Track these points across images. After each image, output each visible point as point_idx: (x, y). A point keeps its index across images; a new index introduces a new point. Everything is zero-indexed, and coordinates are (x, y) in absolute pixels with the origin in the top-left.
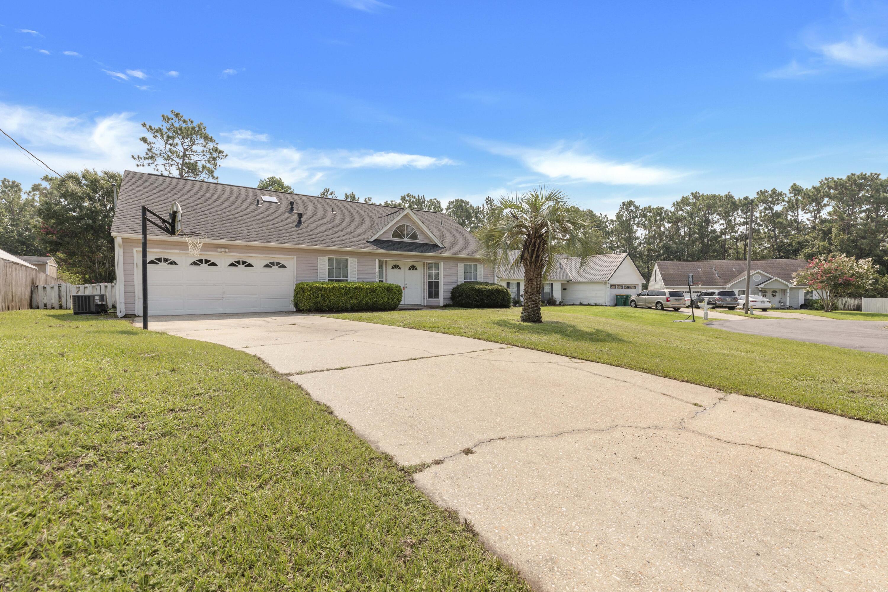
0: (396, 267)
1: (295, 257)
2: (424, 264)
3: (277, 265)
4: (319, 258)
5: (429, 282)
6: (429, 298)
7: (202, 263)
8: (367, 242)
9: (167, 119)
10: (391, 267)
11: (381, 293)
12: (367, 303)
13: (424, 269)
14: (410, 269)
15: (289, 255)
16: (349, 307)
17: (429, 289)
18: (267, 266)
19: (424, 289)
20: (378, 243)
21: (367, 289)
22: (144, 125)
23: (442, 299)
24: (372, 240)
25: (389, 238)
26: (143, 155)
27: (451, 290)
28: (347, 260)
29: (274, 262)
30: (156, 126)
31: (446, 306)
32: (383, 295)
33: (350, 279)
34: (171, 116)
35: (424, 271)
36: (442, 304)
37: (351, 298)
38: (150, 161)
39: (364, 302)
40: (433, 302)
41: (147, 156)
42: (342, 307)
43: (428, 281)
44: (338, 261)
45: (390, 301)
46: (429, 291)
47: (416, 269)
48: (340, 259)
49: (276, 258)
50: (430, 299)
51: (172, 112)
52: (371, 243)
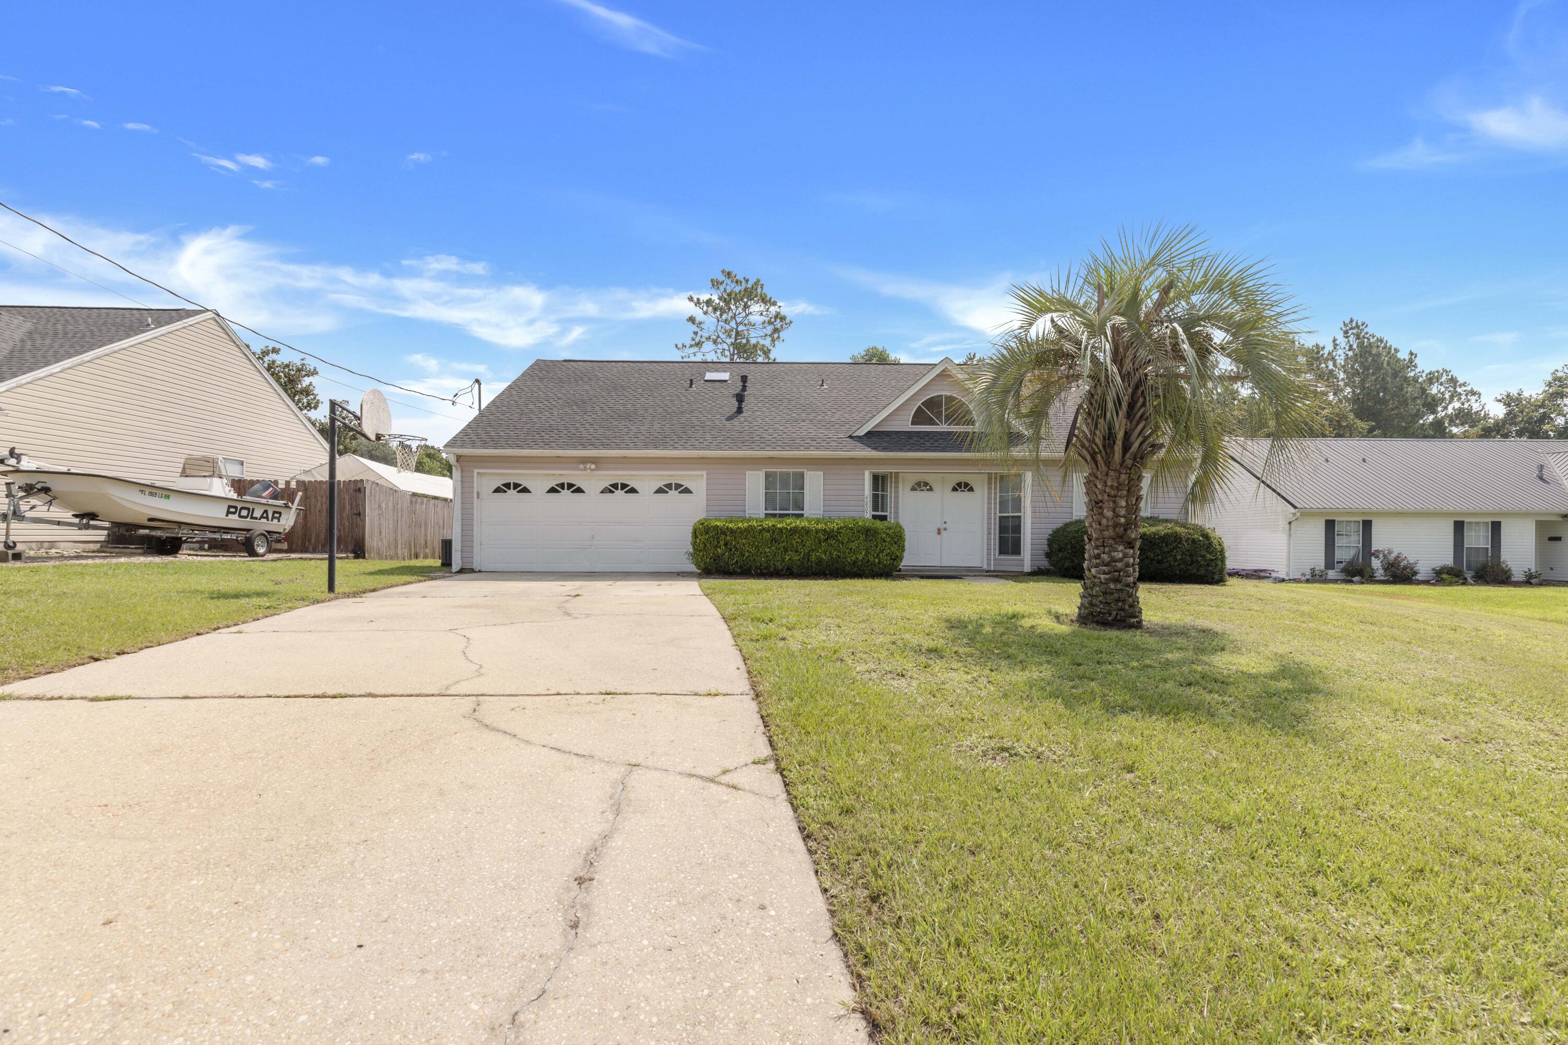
0: (922, 486)
1: (704, 473)
2: (990, 479)
3: (676, 489)
4: (748, 473)
5: (1001, 518)
6: (1001, 553)
7: (563, 489)
8: (850, 437)
9: (715, 284)
10: (909, 487)
11: (849, 541)
12: (820, 561)
13: (990, 488)
14: (954, 489)
15: (695, 469)
16: (780, 567)
17: (1000, 533)
18: (660, 491)
19: (989, 533)
20: (875, 438)
21: (817, 531)
22: (691, 299)
23: (1027, 559)
24: (862, 432)
25: (905, 424)
26: (688, 342)
27: (1047, 536)
28: (802, 475)
29: (671, 484)
30: (704, 297)
31: (1037, 574)
32: (853, 545)
33: (807, 512)
34: (721, 278)
35: (989, 493)
36: (1027, 568)
37: (786, 550)
38: (696, 349)
39: (813, 558)
40: (1009, 562)
41: (693, 343)
42: (767, 568)
43: (998, 515)
44: (785, 478)
45: (871, 559)
46: (1000, 537)
47: (971, 489)
48: (788, 474)
49: (676, 476)
50: (1002, 557)
51: (723, 272)
52: (859, 439)
